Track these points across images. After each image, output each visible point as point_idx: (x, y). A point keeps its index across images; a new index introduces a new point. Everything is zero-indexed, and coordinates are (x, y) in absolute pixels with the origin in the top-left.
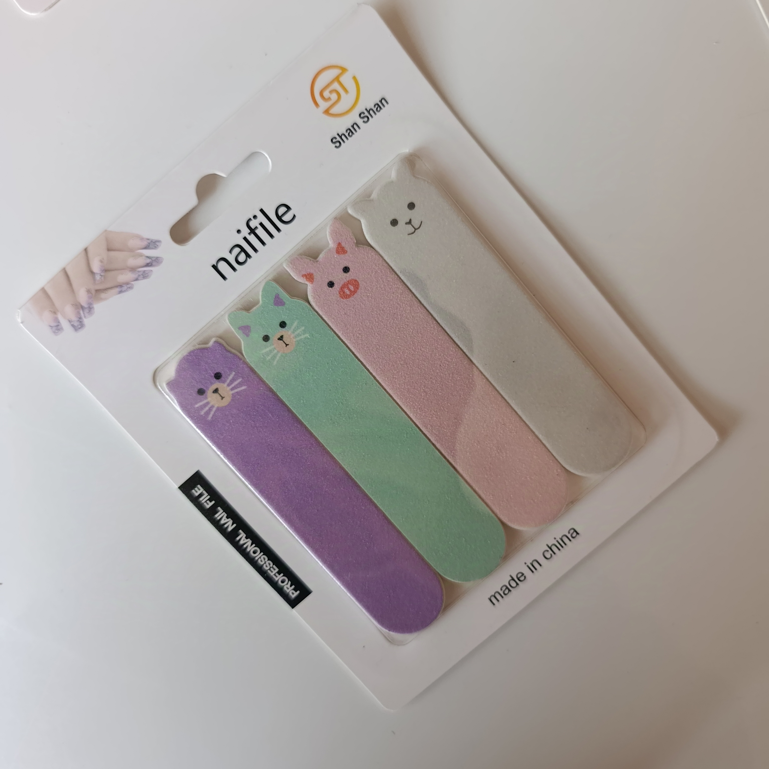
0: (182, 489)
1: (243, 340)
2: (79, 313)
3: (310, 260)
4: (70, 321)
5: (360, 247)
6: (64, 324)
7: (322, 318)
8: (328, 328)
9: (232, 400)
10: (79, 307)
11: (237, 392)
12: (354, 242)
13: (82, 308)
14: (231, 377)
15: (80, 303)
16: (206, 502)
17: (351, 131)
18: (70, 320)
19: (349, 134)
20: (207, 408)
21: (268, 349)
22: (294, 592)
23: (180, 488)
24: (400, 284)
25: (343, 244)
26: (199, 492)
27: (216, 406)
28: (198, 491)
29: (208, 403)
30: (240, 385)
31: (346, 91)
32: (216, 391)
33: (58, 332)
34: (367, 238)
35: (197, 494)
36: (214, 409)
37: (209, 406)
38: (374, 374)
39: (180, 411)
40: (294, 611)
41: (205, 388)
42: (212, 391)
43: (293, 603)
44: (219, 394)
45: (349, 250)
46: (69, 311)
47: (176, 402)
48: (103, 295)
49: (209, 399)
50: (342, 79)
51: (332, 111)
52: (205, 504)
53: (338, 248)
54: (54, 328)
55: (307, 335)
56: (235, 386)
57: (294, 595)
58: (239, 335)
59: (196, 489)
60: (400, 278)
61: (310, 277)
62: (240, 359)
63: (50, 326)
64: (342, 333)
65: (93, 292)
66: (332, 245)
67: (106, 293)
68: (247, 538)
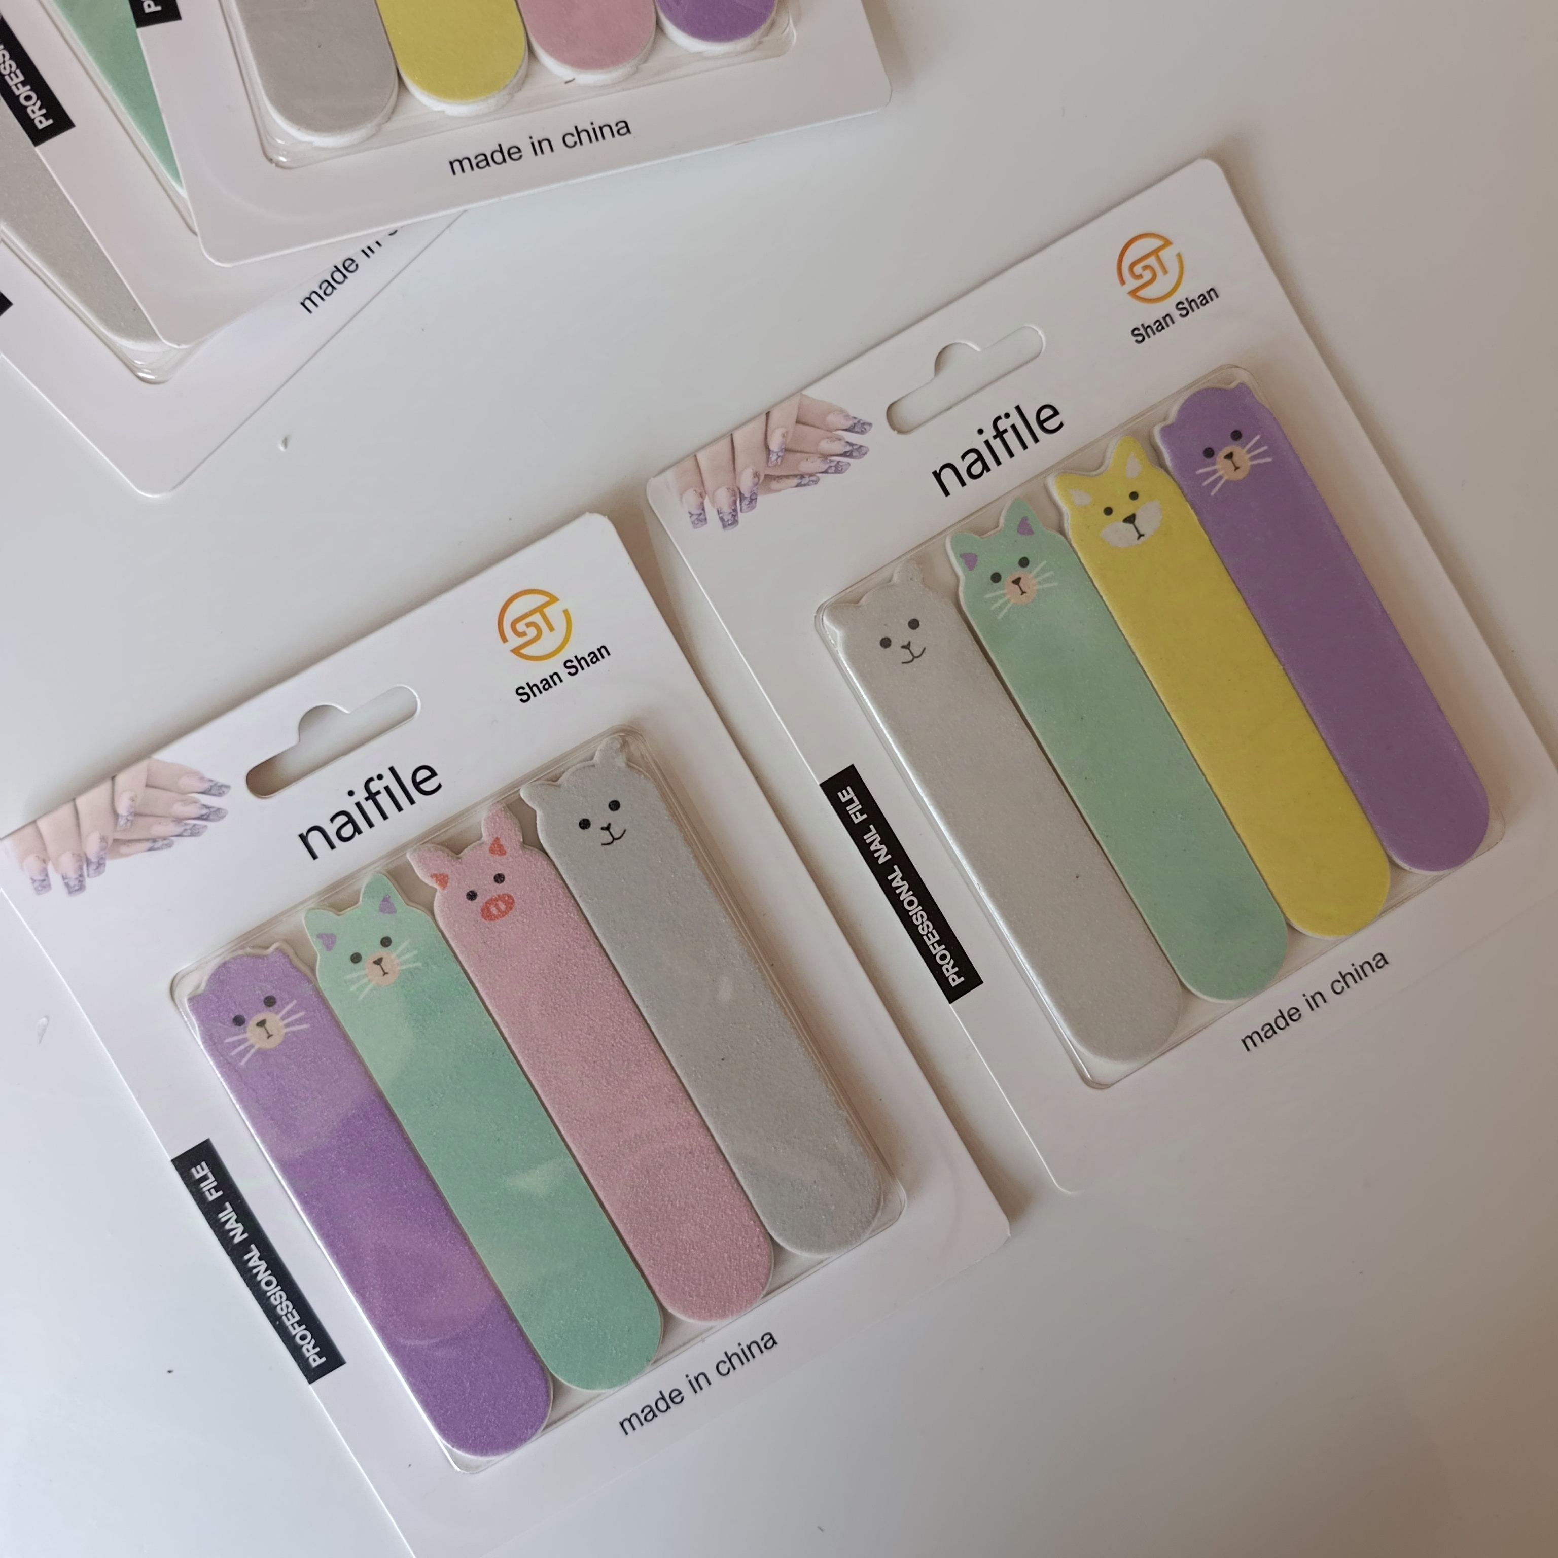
0: (177, 1163)
1: (320, 955)
2: (81, 868)
3: (448, 855)
4: (64, 878)
5: (527, 849)
6: (55, 878)
7: (447, 942)
8: (454, 959)
9: (284, 1042)
10: (83, 860)
11: (294, 1032)
12: (519, 841)
13: (88, 862)
14: (288, 1007)
15: (85, 854)
16: (209, 1190)
17: (548, 684)
18: (65, 875)
19: (544, 687)
20: (242, 1047)
21: (355, 975)
22: (316, 1357)
23: (173, 1161)
24: (576, 914)
25: (502, 842)
26: (202, 1174)
27: (257, 1047)
28: (201, 1171)
29: (245, 1040)
30: (299, 1021)
31: (551, 629)
32: (262, 1024)
33: (41, 890)
34: (540, 837)
35: (197, 1176)
36: (253, 1051)
37: (247, 1044)
38: (510, 1040)
39: (200, 1042)
40: (311, 1389)
41: (246, 1017)
42: (256, 1022)
43: (313, 1375)
44: (266, 1029)
45: (508, 850)
46: (68, 863)
47: (197, 1028)
48: (124, 849)
49: (248, 1034)
50: (547, 610)
51: (524, 651)
52: (207, 1194)
53: (493, 844)
54: (37, 884)
55: (419, 964)
56: (292, 1021)
57: (316, 1361)
58: (317, 946)
59: (199, 1167)
60: (578, 905)
61: (442, 880)
62: (310, 982)
63: (32, 879)
64: (474, 970)
65: (110, 842)
66: (486, 838)
67: (128, 846)
68: (260, 1259)
